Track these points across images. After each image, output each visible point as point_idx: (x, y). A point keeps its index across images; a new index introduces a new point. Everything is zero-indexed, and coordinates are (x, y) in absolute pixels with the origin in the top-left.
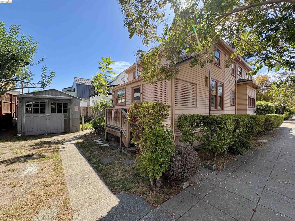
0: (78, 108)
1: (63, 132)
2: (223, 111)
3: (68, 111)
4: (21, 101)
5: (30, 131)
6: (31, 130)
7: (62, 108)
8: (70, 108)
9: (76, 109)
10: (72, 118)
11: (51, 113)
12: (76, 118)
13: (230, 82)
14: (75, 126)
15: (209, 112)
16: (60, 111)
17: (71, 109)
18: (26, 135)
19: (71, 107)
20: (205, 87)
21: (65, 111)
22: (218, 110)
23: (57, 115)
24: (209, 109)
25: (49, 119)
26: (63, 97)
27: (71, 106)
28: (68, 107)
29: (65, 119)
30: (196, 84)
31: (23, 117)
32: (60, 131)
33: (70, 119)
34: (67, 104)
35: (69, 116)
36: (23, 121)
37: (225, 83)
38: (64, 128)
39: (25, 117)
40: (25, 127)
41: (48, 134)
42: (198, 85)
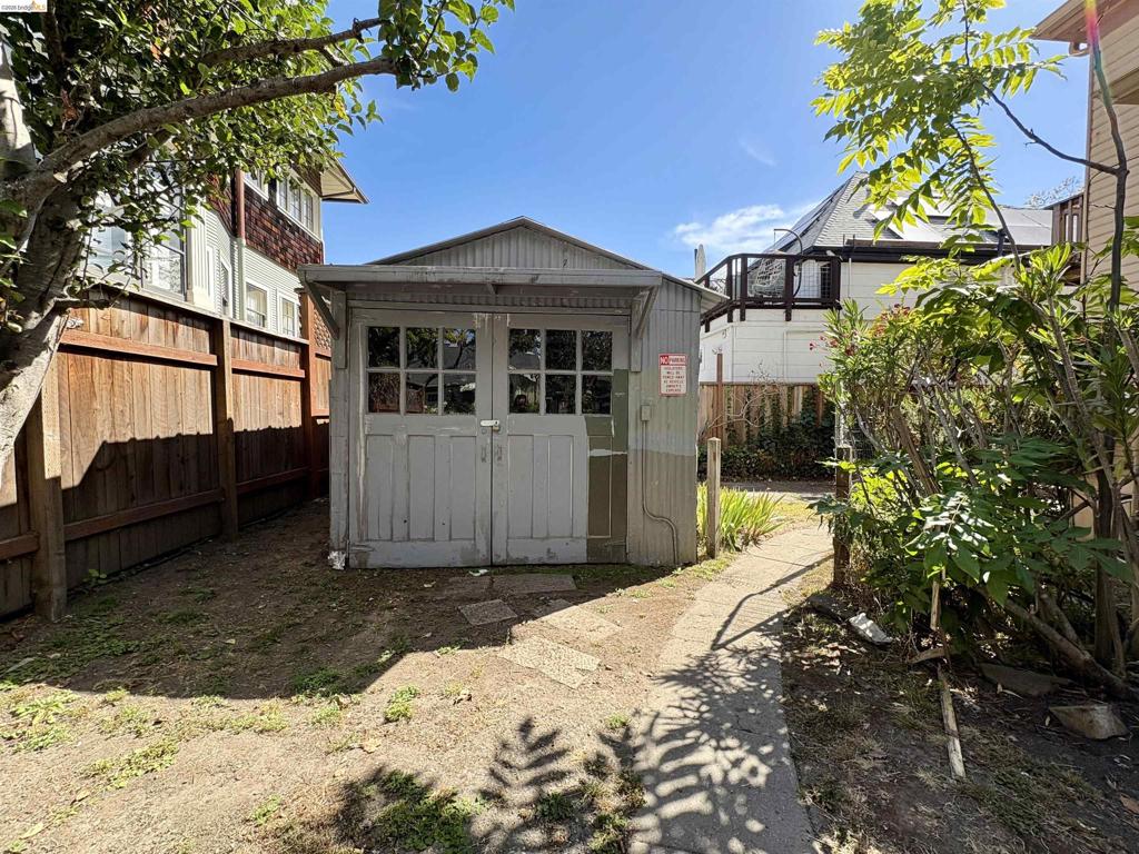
0: (683, 372)
1: (581, 556)
3: (616, 394)
4: (342, 323)
5: (391, 540)
6: (400, 532)
7: (579, 373)
8: (626, 372)
9: (672, 378)
10: (644, 453)
11: (511, 411)
12: (668, 455)
14: (660, 518)
16: (559, 399)
17: (632, 378)
18: (375, 561)
19: (635, 367)
21: (600, 398)
23: (545, 424)
25: (494, 455)
27: (636, 353)
28: (618, 362)
29: (591, 457)
31: (355, 442)
32: (565, 551)
33: (631, 459)
34: (609, 338)
35: (621, 440)
36: (356, 463)
38: (591, 532)
39: (367, 436)
40: (366, 505)
41: (492, 566)
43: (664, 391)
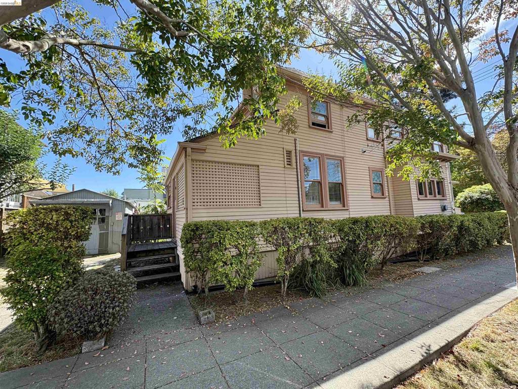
0: (121, 216)
1: (97, 253)
2: (348, 210)
3: (106, 220)
9: (119, 217)
10: (112, 231)
13: (365, 153)
14: (116, 244)
15: (300, 213)
17: (110, 217)
19: (111, 215)
20: (283, 169)
21: (103, 220)
22: (327, 209)
24: (298, 209)
26: (98, 200)
27: (111, 213)
28: (107, 214)
29: (100, 233)
30: (258, 166)
32: (92, 252)
33: (109, 233)
34: (105, 210)
35: (107, 229)
37: (347, 156)
38: (99, 247)
42: (260, 167)
43: (117, 219)
